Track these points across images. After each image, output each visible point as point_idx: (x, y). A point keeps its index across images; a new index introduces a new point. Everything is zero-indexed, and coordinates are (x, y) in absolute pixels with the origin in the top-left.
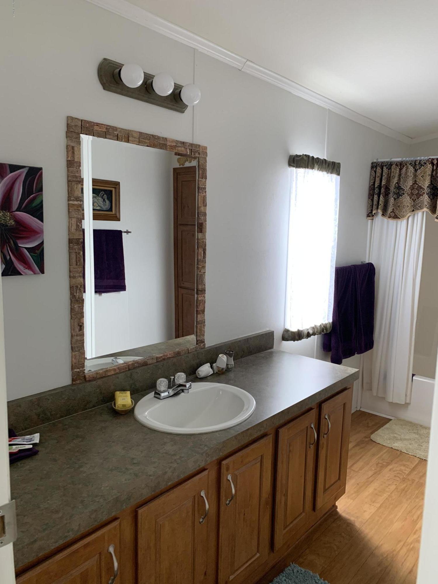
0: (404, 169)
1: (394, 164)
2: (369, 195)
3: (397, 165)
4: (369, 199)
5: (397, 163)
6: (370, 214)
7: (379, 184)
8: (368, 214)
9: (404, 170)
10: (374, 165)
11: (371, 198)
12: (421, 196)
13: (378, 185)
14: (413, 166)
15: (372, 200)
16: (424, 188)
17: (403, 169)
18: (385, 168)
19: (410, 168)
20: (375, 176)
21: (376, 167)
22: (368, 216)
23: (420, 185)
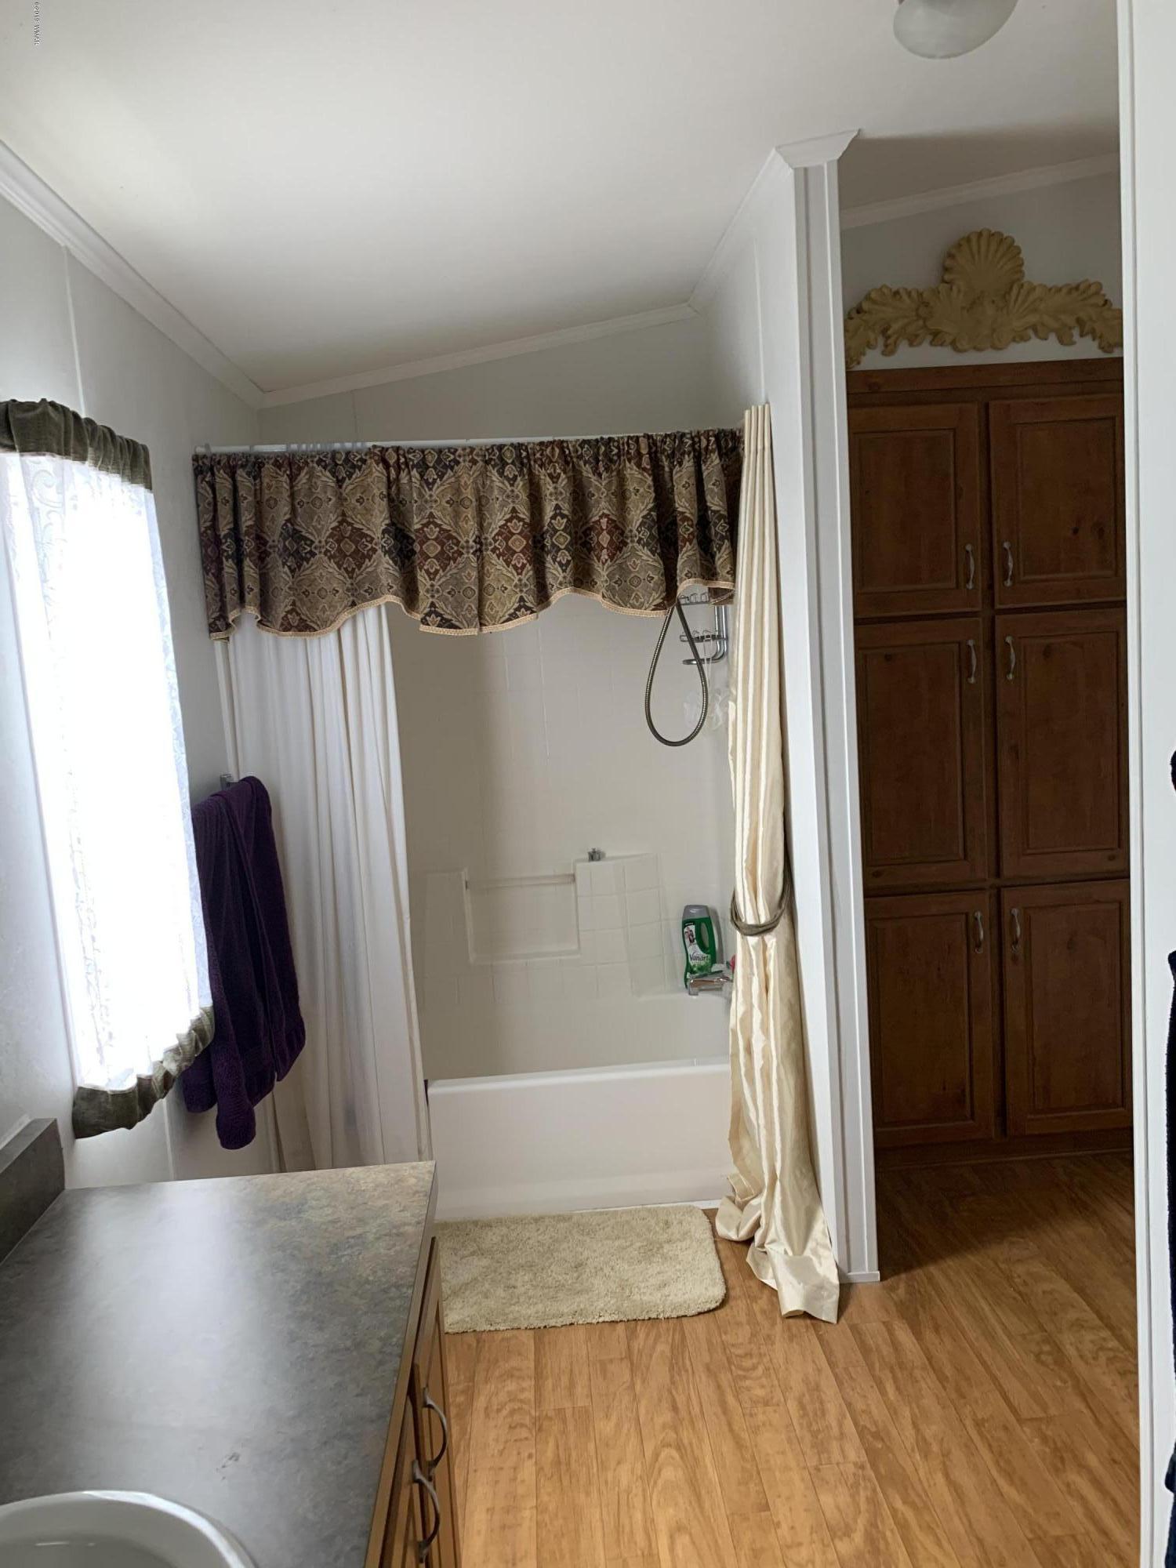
0: (303, 478)
1: (268, 463)
2: (203, 562)
3: (278, 465)
4: (208, 574)
5: (279, 459)
6: (218, 622)
7: (232, 526)
8: (214, 623)
9: (304, 481)
10: (203, 463)
11: (213, 571)
12: (367, 560)
13: (230, 529)
14: (329, 468)
15: (219, 576)
16: (370, 536)
17: (299, 478)
18: (244, 474)
19: (320, 474)
20: (215, 498)
21: (211, 469)
22: (213, 628)
23: (356, 526)
